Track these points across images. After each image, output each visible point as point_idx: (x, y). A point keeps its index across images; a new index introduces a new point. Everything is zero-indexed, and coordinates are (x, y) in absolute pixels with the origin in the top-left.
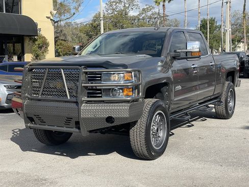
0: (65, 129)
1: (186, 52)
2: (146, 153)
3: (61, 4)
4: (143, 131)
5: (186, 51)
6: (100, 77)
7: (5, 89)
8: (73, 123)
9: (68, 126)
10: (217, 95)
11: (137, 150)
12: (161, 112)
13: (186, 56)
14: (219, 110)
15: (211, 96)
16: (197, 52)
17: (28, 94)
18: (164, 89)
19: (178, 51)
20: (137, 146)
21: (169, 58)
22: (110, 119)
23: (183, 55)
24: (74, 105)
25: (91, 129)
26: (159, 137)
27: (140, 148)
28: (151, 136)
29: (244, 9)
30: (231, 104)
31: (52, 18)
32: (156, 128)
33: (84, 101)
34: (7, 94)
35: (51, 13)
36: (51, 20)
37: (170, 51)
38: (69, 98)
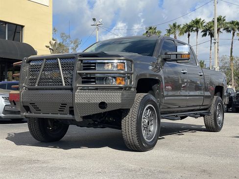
0: (59, 116)
1: (176, 55)
2: (137, 143)
3: (60, 44)
4: (135, 120)
5: (176, 53)
6: (95, 66)
7: (3, 100)
8: (67, 109)
9: (62, 112)
10: (206, 107)
11: (129, 140)
12: (152, 106)
13: (176, 58)
14: (208, 122)
15: (200, 106)
16: (187, 54)
17: (26, 84)
18: (155, 87)
19: (168, 53)
20: (128, 136)
21: (160, 60)
22: (102, 105)
23: (173, 57)
24: (69, 92)
25: (84, 115)
26: (150, 131)
27: (131, 138)
28: (143, 128)
29: (231, 52)
30: (220, 118)
31: (51, 47)
32: (147, 121)
33: (78, 87)
34: (5, 105)
35: (50, 42)
36: (50, 49)
37: (161, 54)
38: (64, 85)
